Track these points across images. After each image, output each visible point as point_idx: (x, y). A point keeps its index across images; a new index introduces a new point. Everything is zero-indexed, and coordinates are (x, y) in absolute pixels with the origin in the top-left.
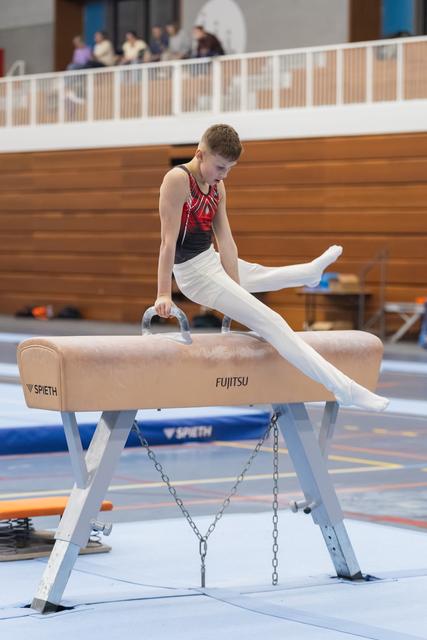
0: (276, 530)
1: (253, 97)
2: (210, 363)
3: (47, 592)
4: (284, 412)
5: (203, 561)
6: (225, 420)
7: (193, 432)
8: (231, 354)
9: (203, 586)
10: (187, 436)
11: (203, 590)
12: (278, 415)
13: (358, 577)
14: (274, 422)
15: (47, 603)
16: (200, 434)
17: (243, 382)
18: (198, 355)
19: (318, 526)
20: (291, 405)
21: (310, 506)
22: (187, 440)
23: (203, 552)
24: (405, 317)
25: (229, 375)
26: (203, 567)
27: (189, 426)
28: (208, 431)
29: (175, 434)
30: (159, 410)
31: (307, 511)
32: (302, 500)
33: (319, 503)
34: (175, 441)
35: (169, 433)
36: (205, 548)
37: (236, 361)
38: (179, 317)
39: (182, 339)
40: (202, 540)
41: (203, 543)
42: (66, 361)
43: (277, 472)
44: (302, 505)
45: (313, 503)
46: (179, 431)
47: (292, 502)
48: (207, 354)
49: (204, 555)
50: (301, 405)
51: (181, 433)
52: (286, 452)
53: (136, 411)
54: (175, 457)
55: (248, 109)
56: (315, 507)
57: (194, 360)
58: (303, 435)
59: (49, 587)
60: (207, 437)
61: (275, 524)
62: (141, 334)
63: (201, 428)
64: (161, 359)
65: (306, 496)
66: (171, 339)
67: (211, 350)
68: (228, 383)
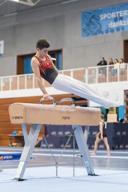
0: (74, 161)
2: (61, 112)
3: (19, 175)
5: (57, 169)
8: (66, 110)
9: (57, 176)
12: (75, 129)
13: (94, 175)
14: (74, 131)
15: (19, 179)
17: (69, 118)
18: (58, 110)
20: (78, 126)
21: (82, 155)
22: (6, 159)
23: (57, 166)
25: (66, 116)
26: (57, 171)
28: (11, 157)
33: (85, 154)
37: (67, 112)
38: (53, 99)
39: (54, 105)
40: (57, 163)
42: (26, 109)
44: (80, 155)
48: (60, 110)
59: (19, 174)
64: (49, 110)
67: (61, 109)
68: (65, 118)
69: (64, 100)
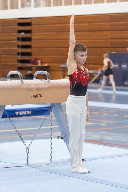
0: (52, 144)
1: (45, 2)
2: (29, 90)
4: (54, 106)
5: (28, 155)
6: (35, 109)
7: (25, 113)
8: (36, 87)
9: (28, 163)
10: (23, 114)
11: (28, 164)
12: (52, 107)
14: (51, 109)
16: (27, 114)
17: (41, 96)
18: (25, 87)
19: (65, 143)
20: (56, 103)
21: (63, 137)
22: (23, 115)
23: (28, 152)
24: (95, 75)
25: (36, 94)
26: (28, 157)
27: (24, 111)
28: (30, 112)
29: (19, 113)
30: (13, 105)
31: (62, 138)
32: (60, 134)
33: (66, 135)
34: (19, 116)
35: (17, 113)
36: (28, 151)
37: (38, 89)
38: (19, 75)
39: (21, 82)
40: (27, 148)
41: (28, 149)
43: (52, 126)
44: (60, 136)
45: (64, 136)
46: (20, 112)
47: (57, 135)
48: (28, 87)
49: (28, 153)
50: (60, 103)
51: (21, 113)
52: (55, 119)
53: (5, 106)
54: (19, 121)
55: (43, 6)
56: (64, 137)
57: (24, 89)
58: (60, 113)
60: (29, 114)
61: (51, 143)
62: (7, 81)
63: (28, 112)
64: (13, 89)
65: (62, 133)
66: (17, 82)
67: (30, 86)
68: (35, 96)
69: (38, 72)
